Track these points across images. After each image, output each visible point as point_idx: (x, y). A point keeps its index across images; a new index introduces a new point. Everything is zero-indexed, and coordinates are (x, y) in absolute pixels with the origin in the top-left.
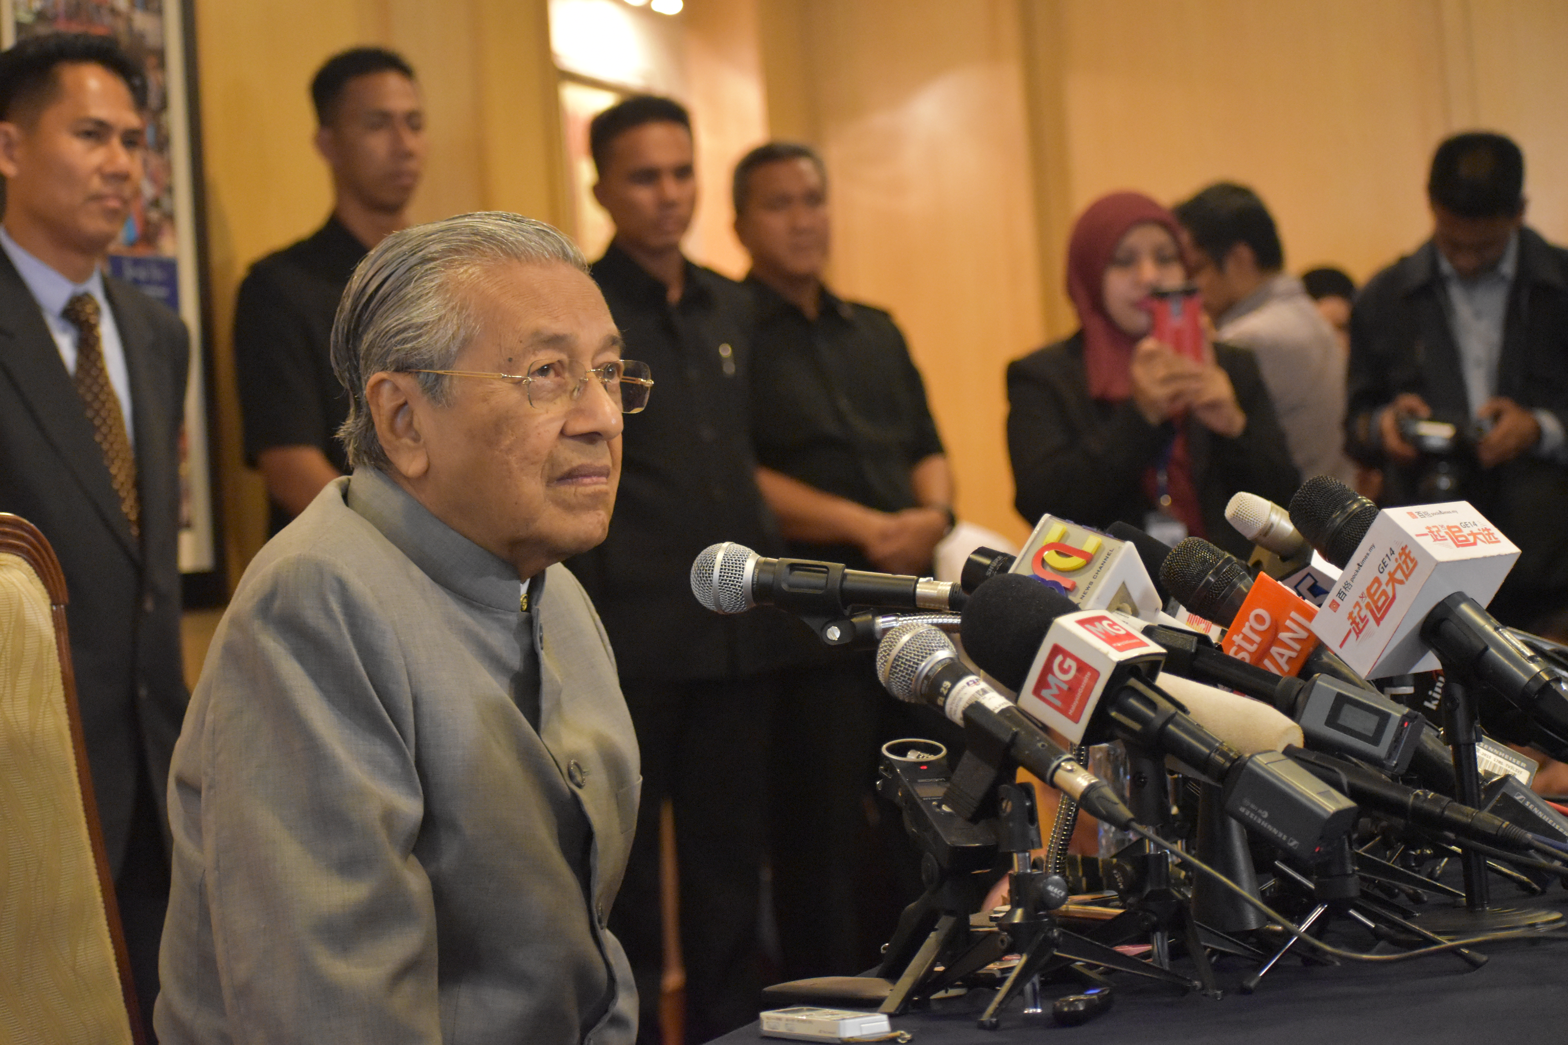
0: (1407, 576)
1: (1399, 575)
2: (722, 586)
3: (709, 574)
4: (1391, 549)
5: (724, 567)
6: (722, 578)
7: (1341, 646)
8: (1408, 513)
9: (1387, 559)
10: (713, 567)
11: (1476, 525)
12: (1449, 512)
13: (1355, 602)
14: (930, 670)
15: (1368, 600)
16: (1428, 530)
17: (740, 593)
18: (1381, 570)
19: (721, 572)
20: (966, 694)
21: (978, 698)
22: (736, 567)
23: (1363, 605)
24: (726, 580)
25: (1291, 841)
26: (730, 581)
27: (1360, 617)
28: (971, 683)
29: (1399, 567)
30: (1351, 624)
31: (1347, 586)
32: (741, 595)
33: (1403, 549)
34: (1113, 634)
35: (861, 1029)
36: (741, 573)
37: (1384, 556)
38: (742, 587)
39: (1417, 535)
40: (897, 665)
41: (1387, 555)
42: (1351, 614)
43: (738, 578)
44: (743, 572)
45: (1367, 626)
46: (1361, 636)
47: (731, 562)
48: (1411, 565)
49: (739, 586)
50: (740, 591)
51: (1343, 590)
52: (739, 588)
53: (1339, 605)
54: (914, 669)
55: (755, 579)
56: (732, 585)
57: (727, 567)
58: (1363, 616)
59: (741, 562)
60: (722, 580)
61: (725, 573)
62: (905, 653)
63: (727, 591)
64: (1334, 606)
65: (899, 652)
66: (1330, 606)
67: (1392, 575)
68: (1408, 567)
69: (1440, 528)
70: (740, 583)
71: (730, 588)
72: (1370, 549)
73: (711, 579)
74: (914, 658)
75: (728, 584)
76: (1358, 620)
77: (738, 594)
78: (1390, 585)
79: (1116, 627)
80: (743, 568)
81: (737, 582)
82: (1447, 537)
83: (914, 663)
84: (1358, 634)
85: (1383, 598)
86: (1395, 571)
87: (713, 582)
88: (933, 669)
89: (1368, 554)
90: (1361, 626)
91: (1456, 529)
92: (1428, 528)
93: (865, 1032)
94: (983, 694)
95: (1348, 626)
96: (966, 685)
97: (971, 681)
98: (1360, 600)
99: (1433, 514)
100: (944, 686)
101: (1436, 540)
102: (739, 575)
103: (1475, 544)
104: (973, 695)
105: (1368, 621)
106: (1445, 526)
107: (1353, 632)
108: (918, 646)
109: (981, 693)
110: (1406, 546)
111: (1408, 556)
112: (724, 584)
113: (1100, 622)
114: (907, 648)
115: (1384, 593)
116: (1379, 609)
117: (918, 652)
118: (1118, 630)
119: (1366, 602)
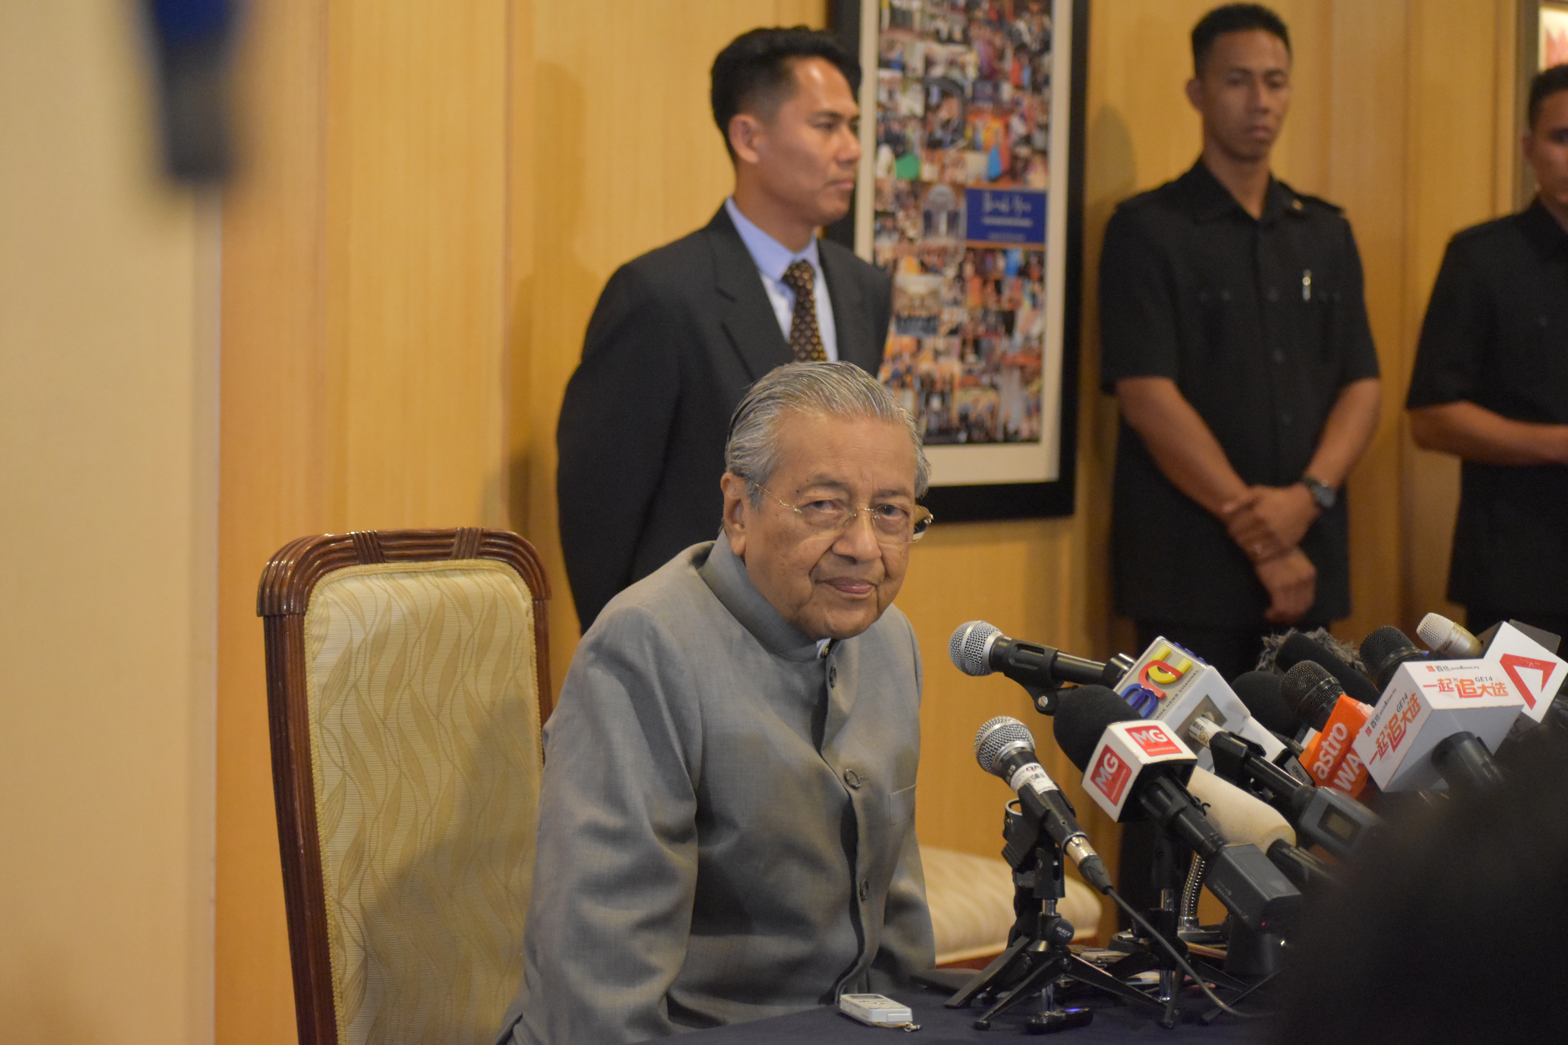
0: (1414, 717)
1: (1409, 715)
2: (967, 655)
3: (958, 645)
4: (1406, 694)
5: (969, 641)
6: (967, 649)
7: (1371, 763)
8: (1427, 667)
9: (1402, 701)
10: (962, 640)
11: (1492, 680)
12: (1469, 668)
13: (1380, 731)
14: (1005, 755)
15: (1389, 731)
16: (1439, 682)
17: (980, 662)
18: (1399, 709)
19: (966, 644)
20: (1023, 776)
21: (1030, 781)
22: (978, 642)
23: (1386, 734)
24: (970, 651)
25: (1244, 915)
26: (972, 652)
27: (1383, 743)
28: (1029, 769)
29: (1409, 709)
30: (1378, 747)
31: (1377, 717)
32: (981, 663)
33: (1413, 695)
34: (1153, 741)
35: (887, 1017)
36: (982, 647)
37: (1401, 699)
38: (981, 658)
39: (1425, 686)
40: (984, 748)
41: (1403, 699)
42: (1378, 739)
43: (979, 651)
44: (983, 646)
45: (1387, 751)
46: (1384, 757)
47: (975, 637)
48: (1416, 709)
49: (979, 657)
50: (980, 660)
51: (1375, 720)
52: (980, 659)
53: (1371, 731)
54: (994, 753)
55: (992, 653)
56: (974, 655)
57: (972, 641)
58: (1385, 743)
59: (983, 638)
60: (967, 651)
61: (969, 645)
62: (990, 740)
63: (970, 659)
64: (1369, 731)
65: (986, 739)
66: (1366, 732)
67: (1405, 714)
68: (1415, 710)
69: (1452, 681)
70: (980, 654)
71: (972, 657)
72: (1393, 692)
73: (959, 649)
74: (995, 745)
75: (971, 654)
76: (1382, 745)
77: (978, 662)
78: (1403, 722)
79: (1160, 736)
80: (984, 643)
81: (978, 653)
82: (1456, 689)
83: (995, 748)
84: (1381, 756)
85: (1398, 731)
86: (1407, 711)
87: (961, 650)
88: (1007, 755)
89: (1391, 696)
90: (1384, 749)
91: (1469, 683)
92: (1441, 680)
93: (890, 1020)
94: (1035, 778)
95: (1375, 749)
96: (1026, 770)
97: (1030, 767)
98: (1384, 729)
99: (1452, 669)
100: (1011, 768)
101: (1441, 690)
102: (980, 648)
103: (1481, 695)
104: (1028, 778)
105: (1388, 747)
106: (1459, 680)
107: (1378, 753)
108: (1000, 736)
109: (1034, 777)
110: (1415, 694)
111: (1415, 701)
112: (968, 654)
113: (1148, 732)
114: (992, 737)
115: (1399, 727)
116: (1395, 739)
117: (999, 740)
118: (1161, 738)
119: (1388, 732)
